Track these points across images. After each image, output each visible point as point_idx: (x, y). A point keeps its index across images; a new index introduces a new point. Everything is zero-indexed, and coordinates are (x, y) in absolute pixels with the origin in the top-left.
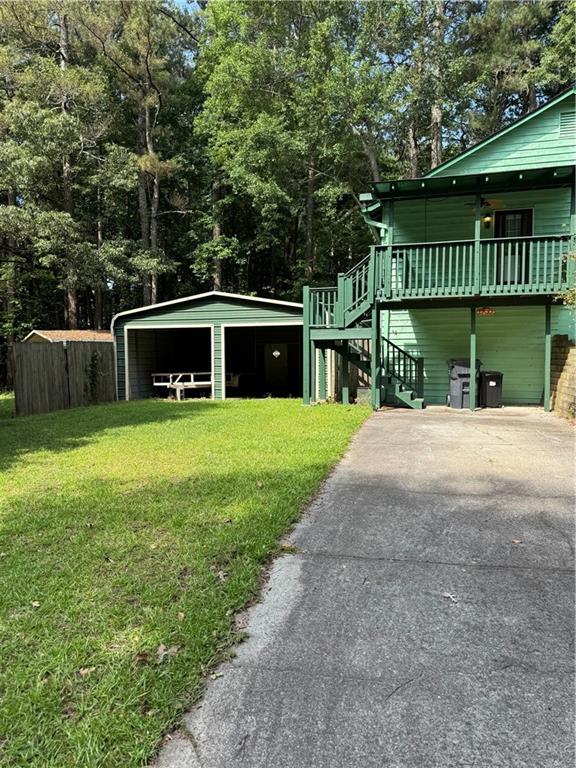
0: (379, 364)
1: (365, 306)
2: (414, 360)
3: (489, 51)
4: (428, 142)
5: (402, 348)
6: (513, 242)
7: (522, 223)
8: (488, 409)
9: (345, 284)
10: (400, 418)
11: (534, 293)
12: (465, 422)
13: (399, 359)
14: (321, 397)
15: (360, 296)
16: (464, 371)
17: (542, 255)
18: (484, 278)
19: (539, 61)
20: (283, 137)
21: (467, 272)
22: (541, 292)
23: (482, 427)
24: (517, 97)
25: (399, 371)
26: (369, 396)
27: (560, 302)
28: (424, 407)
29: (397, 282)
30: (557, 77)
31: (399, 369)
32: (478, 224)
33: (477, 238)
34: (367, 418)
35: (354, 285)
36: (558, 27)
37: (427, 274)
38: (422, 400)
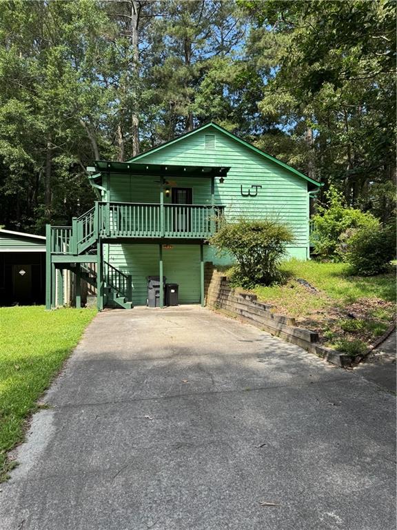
0: (102, 280)
1: (92, 241)
2: (126, 277)
3: (166, 88)
4: (130, 136)
5: (118, 269)
6: (182, 207)
7: (187, 196)
8: (170, 307)
9: (77, 225)
10: (118, 315)
11: (194, 237)
12: (157, 315)
13: (116, 276)
14: (59, 304)
15: (88, 233)
16: (156, 283)
17: (197, 215)
18: (166, 227)
19: (194, 99)
20: (30, 118)
21: (156, 222)
22: (198, 237)
23: (167, 318)
24: (182, 118)
25: (116, 284)
26: (95, 302)
27: (207, 243)
28: (132, 307)
29: (113, 225)
30: (204, 112)
31: (116, 283)
32: (162, 194)
33: (162, 203)
34: (95, 316)
35: (84, 225)
36: (203, 83)
37: (132, 222)
38: (131, 303)
